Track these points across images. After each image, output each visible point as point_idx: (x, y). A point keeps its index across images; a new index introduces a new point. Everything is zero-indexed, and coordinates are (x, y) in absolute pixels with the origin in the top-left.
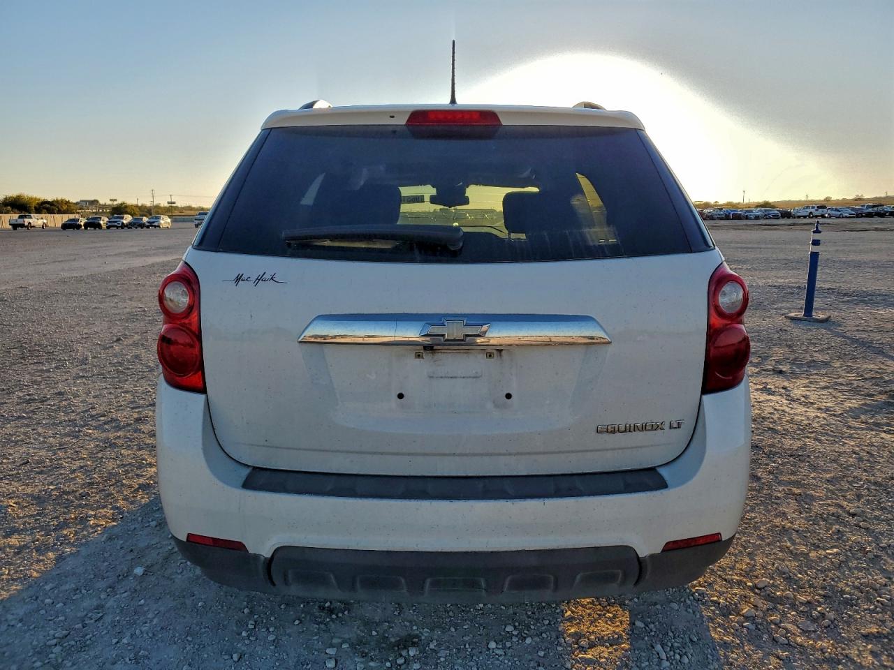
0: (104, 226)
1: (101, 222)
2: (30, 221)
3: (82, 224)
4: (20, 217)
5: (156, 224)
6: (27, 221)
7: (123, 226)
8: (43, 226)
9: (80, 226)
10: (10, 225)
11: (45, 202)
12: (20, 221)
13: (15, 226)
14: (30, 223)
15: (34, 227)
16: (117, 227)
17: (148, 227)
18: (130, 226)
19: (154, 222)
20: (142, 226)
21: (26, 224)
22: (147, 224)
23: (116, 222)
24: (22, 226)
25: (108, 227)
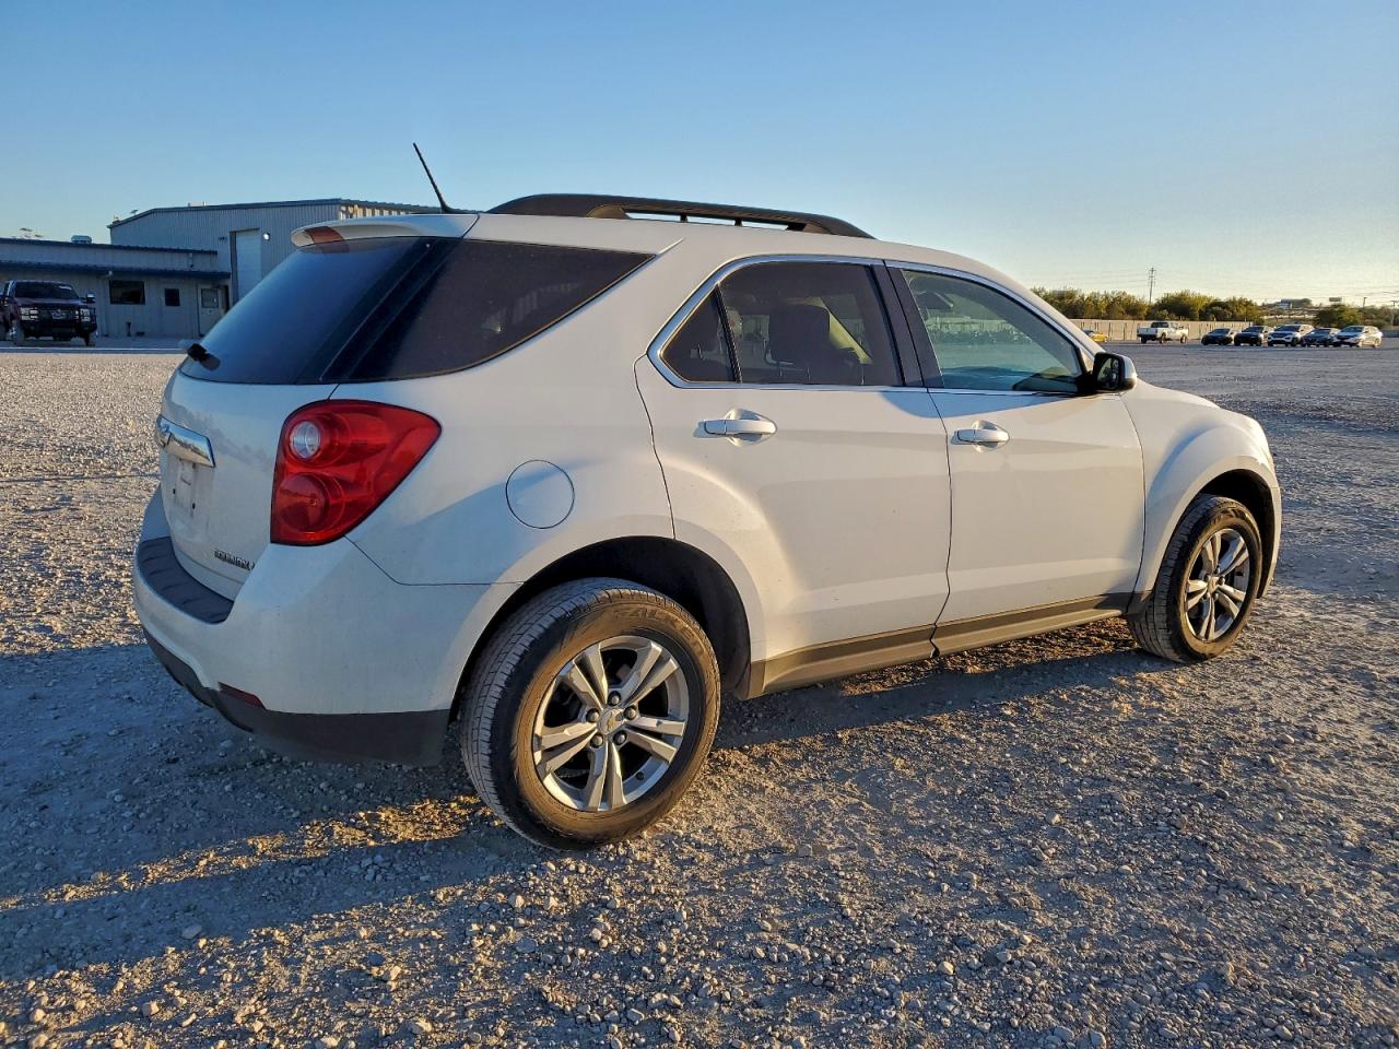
0: (1264, 341)
1: (1262, 336)
2: (1165, 330)
3: (1233, 337)
4: (1153, 326)
5: (1351, 340)
6: (1161, 330)
7: (1294, 343)
8: (1182, 339)
9: (1229, 340)
10: (1139, 336)
11: (1217, 304)
12: (1152, 331)
13: (1145, 338)
14: (1164, 334)
15: (1169, 339)
16: (1287, 344)
17: (1336, 345)
18: (1307, 342)
19: (1348, 337)
20: (1326, 343)
21: (1159, 335)
22: (1336, 340)
23: (1285, 335)
24: (1153, 337)
25: (1270, 344)
